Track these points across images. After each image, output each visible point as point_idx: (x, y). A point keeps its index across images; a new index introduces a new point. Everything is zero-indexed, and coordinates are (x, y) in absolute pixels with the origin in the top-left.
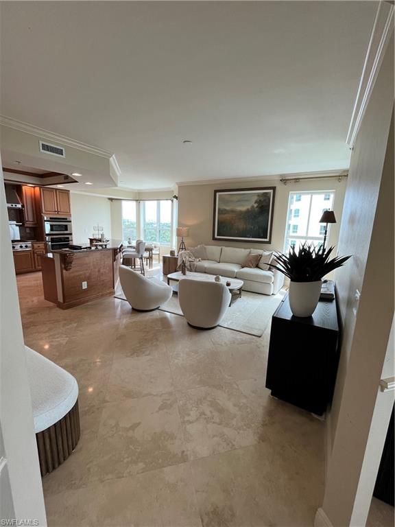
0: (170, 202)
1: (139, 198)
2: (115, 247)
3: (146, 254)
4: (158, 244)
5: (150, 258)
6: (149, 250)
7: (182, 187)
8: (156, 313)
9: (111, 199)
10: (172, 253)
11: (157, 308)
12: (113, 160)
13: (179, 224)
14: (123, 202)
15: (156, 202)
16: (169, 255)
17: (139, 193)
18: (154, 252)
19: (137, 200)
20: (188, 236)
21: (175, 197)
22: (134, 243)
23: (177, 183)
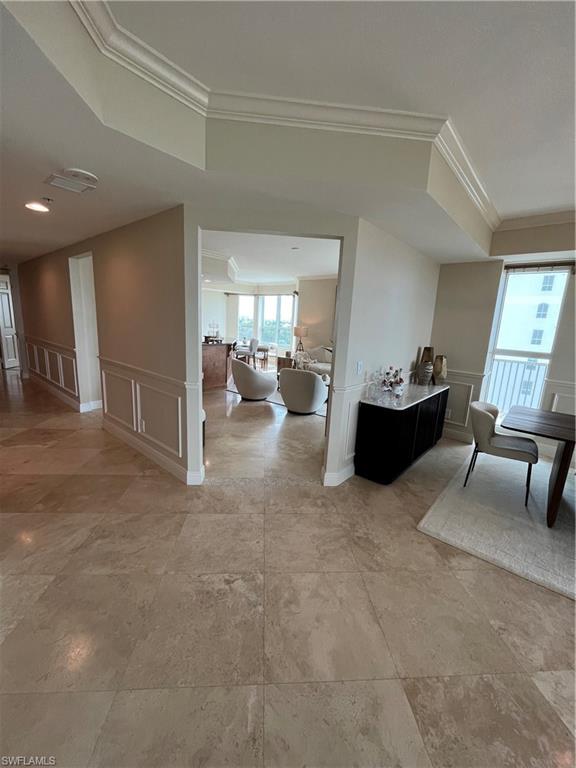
0: (291, 297)
1: (258, 293)
2: (229, 342)
3: (260, 355)
4: (275, 344)
5: (265, 360)
6: (264, 350)
7: (303, 281)
8: (263, 403)
9: (227, 294)
10: (288, 354)
11: (264, 400)
12: (232, 262)
13: (299, 322)
14: (241, 297)
15: (276, 297)
16: (284, 357)
17: (258, 287)
18: (270, 354)
19: (255, 295)
20: (307, 336)
21: (296, 293)
22: (248, 344)
23: (299, 278)
